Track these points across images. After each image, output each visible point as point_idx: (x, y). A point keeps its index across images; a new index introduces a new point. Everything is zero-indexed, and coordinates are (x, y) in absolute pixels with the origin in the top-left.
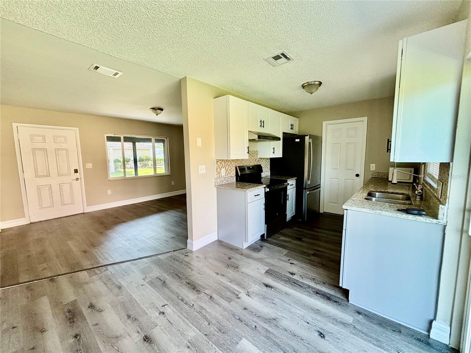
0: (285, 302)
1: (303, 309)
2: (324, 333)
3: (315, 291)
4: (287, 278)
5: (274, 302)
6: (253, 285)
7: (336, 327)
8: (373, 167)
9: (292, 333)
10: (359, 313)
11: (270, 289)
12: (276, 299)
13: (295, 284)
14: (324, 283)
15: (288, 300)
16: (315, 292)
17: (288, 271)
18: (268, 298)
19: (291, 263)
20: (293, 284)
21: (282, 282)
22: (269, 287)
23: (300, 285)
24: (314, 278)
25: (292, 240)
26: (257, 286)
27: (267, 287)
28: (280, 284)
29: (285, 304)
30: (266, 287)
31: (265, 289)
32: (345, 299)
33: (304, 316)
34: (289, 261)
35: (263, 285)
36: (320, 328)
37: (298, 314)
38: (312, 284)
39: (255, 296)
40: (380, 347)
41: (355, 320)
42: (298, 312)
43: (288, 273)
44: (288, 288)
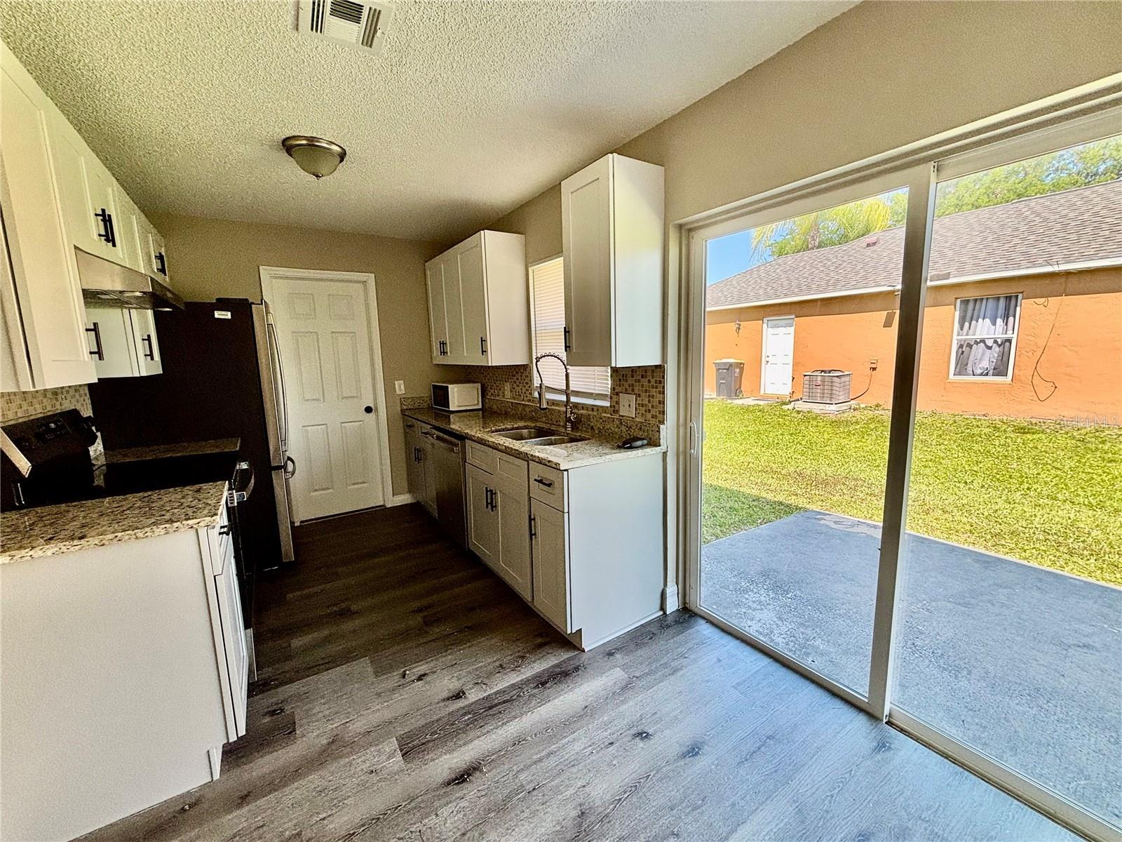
0: (540, 760)
1: (574, 732)
2: (639, 729)
3: (535, 685)
4: (465, 714)
5: (530, 787)
6: (431, 821)
7: (631, 703)
8: (400, 387)
9: (629, 789)
10: (610, 654)
11: (478, 774)
12: (522, 777)
13: (492, 709)
14: (523, 657)
15: (536, 750)
16: (538, 685)
17: (441, 698)
18: (509, 798)
19: (420, 678)
20: (491, 712)
21: (472, 734)
22: (469, 775)
23: (504, 702)
24: (497, 664)
25: (334, 629)
26: (445, 812)
27: (465, 780)
28: (476, 742)
29: (544, 764)
30: (465, 785)
31: (470, 790)
32: (576, 653)
33: (592, 741)
34: (408, 679)
35: (450, 787)
36: (629, 730)
37: (585, 748)
38: (513, 678)
39: (481, 835)
40: (675, 671)
41: (625, 667)
42: (578, 747)
43: (447, 703)
44: (500, 732)
